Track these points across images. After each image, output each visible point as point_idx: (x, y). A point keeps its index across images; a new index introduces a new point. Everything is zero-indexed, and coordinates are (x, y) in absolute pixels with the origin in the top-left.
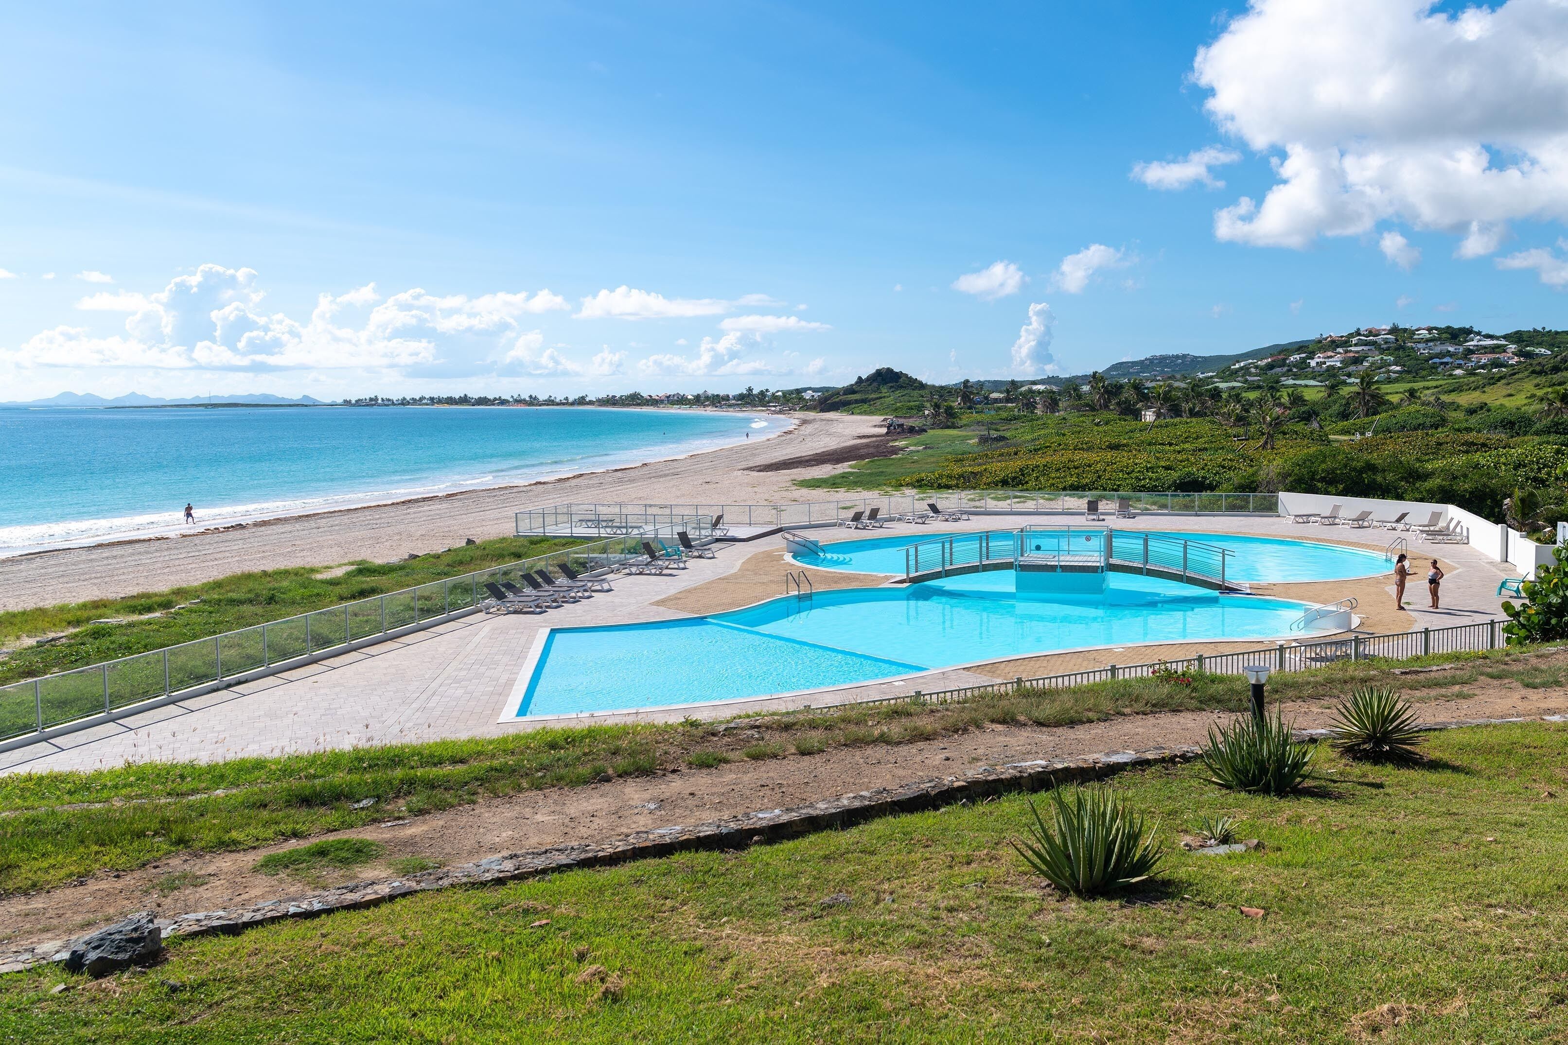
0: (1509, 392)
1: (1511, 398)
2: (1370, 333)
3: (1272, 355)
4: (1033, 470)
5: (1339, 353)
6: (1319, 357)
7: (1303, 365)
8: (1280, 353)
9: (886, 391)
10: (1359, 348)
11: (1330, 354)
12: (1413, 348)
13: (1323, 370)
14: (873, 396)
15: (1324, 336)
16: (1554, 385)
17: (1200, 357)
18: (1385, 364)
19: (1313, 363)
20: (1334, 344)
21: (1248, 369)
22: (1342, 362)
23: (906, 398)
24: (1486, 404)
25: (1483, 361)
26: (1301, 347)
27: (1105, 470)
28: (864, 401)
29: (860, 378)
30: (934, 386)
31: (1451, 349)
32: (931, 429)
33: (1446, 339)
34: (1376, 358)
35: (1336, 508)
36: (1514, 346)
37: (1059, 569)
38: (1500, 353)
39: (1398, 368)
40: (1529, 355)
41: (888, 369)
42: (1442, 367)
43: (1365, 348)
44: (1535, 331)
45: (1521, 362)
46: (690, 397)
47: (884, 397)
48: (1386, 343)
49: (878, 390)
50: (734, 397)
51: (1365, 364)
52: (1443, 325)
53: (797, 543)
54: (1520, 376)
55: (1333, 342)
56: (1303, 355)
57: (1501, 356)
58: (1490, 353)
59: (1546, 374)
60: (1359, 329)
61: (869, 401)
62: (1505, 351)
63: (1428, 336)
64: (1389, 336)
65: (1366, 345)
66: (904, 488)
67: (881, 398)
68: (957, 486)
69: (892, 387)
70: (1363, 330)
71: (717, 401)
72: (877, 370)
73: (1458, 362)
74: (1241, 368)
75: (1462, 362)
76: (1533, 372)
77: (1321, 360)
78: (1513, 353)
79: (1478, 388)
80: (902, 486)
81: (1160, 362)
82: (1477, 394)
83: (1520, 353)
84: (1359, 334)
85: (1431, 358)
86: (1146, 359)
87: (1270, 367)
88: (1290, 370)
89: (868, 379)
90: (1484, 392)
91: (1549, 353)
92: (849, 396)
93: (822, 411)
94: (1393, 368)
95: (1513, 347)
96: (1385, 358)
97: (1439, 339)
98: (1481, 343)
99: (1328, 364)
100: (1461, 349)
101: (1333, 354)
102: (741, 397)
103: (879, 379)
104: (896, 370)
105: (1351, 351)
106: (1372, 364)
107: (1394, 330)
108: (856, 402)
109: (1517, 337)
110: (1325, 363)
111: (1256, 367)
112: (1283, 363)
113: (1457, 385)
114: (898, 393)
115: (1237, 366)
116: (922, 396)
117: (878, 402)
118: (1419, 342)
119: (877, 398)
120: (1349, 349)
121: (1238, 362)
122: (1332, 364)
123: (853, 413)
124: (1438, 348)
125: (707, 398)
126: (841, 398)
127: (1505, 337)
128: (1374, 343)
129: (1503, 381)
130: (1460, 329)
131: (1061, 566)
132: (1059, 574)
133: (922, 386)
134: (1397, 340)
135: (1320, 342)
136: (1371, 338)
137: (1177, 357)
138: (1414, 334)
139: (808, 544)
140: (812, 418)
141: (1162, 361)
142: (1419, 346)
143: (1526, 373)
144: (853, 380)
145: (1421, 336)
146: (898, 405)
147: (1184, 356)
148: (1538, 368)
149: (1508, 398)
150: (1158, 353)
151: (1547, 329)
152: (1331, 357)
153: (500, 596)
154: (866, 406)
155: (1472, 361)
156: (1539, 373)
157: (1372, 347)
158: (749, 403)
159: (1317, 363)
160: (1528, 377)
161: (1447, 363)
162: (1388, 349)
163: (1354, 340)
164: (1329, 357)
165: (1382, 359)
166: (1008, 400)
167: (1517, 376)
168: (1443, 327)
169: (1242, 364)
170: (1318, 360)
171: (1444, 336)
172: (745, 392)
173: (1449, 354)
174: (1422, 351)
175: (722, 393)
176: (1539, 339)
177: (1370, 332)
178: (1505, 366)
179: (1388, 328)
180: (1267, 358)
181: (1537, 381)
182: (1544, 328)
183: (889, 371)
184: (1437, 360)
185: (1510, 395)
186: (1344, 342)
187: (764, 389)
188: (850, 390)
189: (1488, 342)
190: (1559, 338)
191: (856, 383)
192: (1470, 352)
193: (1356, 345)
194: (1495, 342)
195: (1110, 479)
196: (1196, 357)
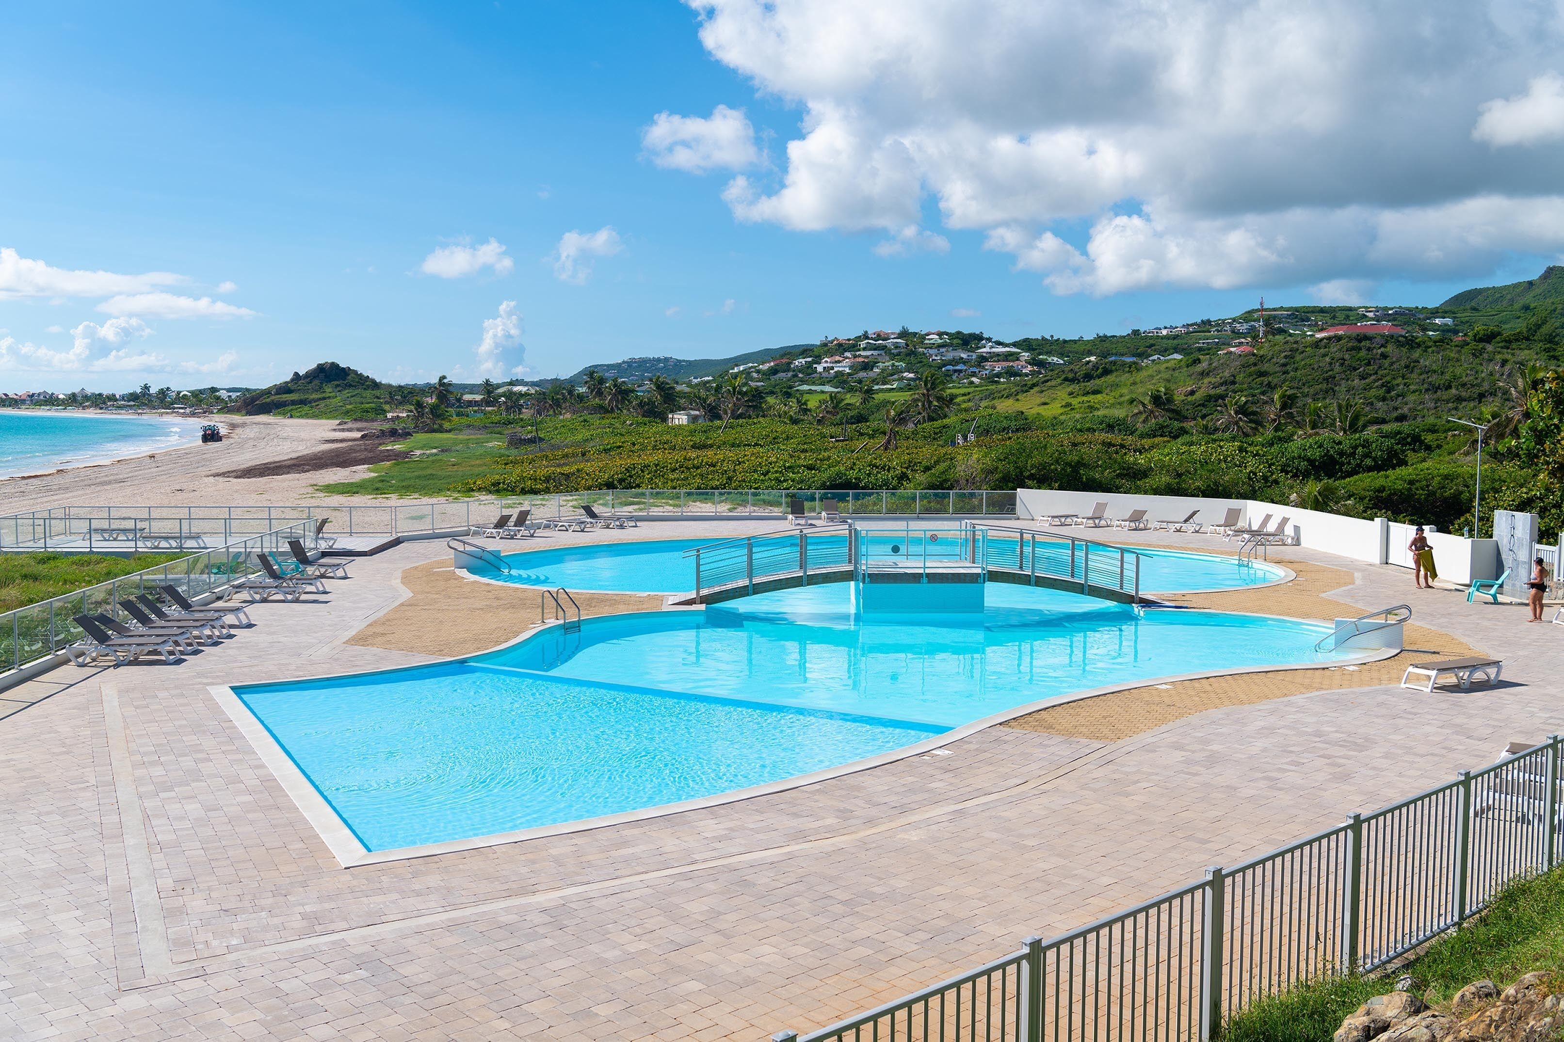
0: (1043, 400)
1: (1046, 407)
2: (879, 337)
3: (774, 360)
4: (643, 471)
5: (847, 358)
6: (826, 362)
7: (809, 369)
8: (782, 356)
9: (330, 390)
10: (869, 353)
11: (837, 358)
12: (924, 354)
13: (832, 376)
14: (314, 396)
15: (829, 339)
16: (1088, 393)
17: (684, 361)
18: (896, 371)
19: (820, 368)
20: (841, 348)
21: (749, 373)
22: (851, 367)
23: (358, 399)
24: (1022, 413)
25: (997, 369)
26: (805, 351)
27: (734, 471)
28: (303, 402)
29: (296, 374)
30: (390, 386)
31: (964, 356)
32: (415, 432)
33: (958, 345)
34: (887, 364)
35: (1101, 507)
36: (1027, 354)
37: (925, 580)
38: (1013, 361)
39: (911, 375)
40: (1041, 364)
41: (333, 363)
42: (956, 374)
43: (875, 353)
44: (1043, 339)
45: (1034, 371)
46: (61, 396)
47: (329, 397)
48: (896, 347)
49: (320, 389)
50: (123, 398)
51: (876, 370)
52: (953, 331)
53: (469, 554)
54: (1053, 383)
55: (840, 345)
56: (810, 359)
57: (1015, 364)
58: (1004, 361)
59: (1079, 381)
60: (866, 332)
61: (310, 402)
62: (1018, 359)
63: (939, 341)
64: (899, 340)
65: (875, 349)
66: (476, 494)
67: (324, 398)
68: (547, 491)
69: (337, 386)
70: (870, 333)
71: (100, 401)
72: (319, 365)
73: (972, 369)
74: (742, 372)
75: (977, 371)
76: (1066, 379)
77: (829, 365)
78: (1026, 361)
79: (1011, 395)
80: (473, 490)
81: (639, 366)
82: (1010, 402)
83: (1033, 362)
84: (867, 338)
85: (945, 365)
86: (624, 362)
87: (774, 371)
88: (796, 376)
89: (308, 375)
90: (1018, 400)
91: (1062, 362)
92: (284, 396)
93: (249, 413)
94: (905, 374)
95: (1025, 355)
96: (897, 364)
97: (951, 345)
98: (994, 350)
99: (836, 369)
100: (974, 356)
101: (841, 359)
102: (133, 397)
103: (322, 375)
104: (343, 365)
105: (860, 356)
106: (883, 370)
107: (904, 334)
108: (293, 403)
109: (1026, 344)
110: (832, 368)
111: (758, 372)
112: (787, 368)
113: (988, 393)
114: (346, 393)
115: (736, 370)
116: (378, 398)
117: (322, 404)
118: (931, 348)
119: (320, 399)
120: (858, 353)
121: (737, 365)
122: (841, 369)
123: (291, 417)
124: (950, 355)
125: (86, 398)
126: (273, 398)
127: (1015, 345)
128: (883, 348)
129: (1036, 389)
130: (970, 335)
131: (928, 575)
132: (925, 586)
133: (376, 385)
134: (907, 345)
135: (825, 345)
136: (881, 342)
137: (659, 360)
138: (925, 339)
139: (486, 556)
140: (241, 421)
141: (642, 364)
142: (931, 351)
143: (1059, 381)
144: (288, 377)
145: (932, 342)
146: (348, 407)
147: (666, 360)
148: (1070, 376)
149: (1043, 407)
150: (639, 354)
151: (1055, 338)
152: (839, 362)
153: (103, 639)
154: (306, 408)
155: (987, 369)
156: (1072, 381)
157: (882, 352)
158: (146, 404)
159: (824, 368)
160: (1060, 384)
161: (960, 371)
162: (899, 354)
163: (863, 344)
164: (836, 362)
165: (893, 365)
166: (488, 403)
167: (1049, 384)
168: (953, 332)
169: (741, 368)
170: (825, 365)
171: (955, 341)
172: (139, 391)
173: (961, 361)
174: (934, 357)
175: (106, 392)
176: (1047, 348)
177: (879, 335)
178: (1020, 375)
179: (898, 331)
180: (769, 362)
181: (1070, 389)
182: (1052, 336)
183: (334, 366)
184: (950, 367)
185: (1045, 404)
186: (852, 346)
187: (164, 386)
188: (283, 389)
189: (1000, 349)
190: (1068, 347)
191: (292, 380)
192: (983, 359)
193: (864, 349)
194: (1007, 349)
195: (744, 481)
196: (680, 361)
